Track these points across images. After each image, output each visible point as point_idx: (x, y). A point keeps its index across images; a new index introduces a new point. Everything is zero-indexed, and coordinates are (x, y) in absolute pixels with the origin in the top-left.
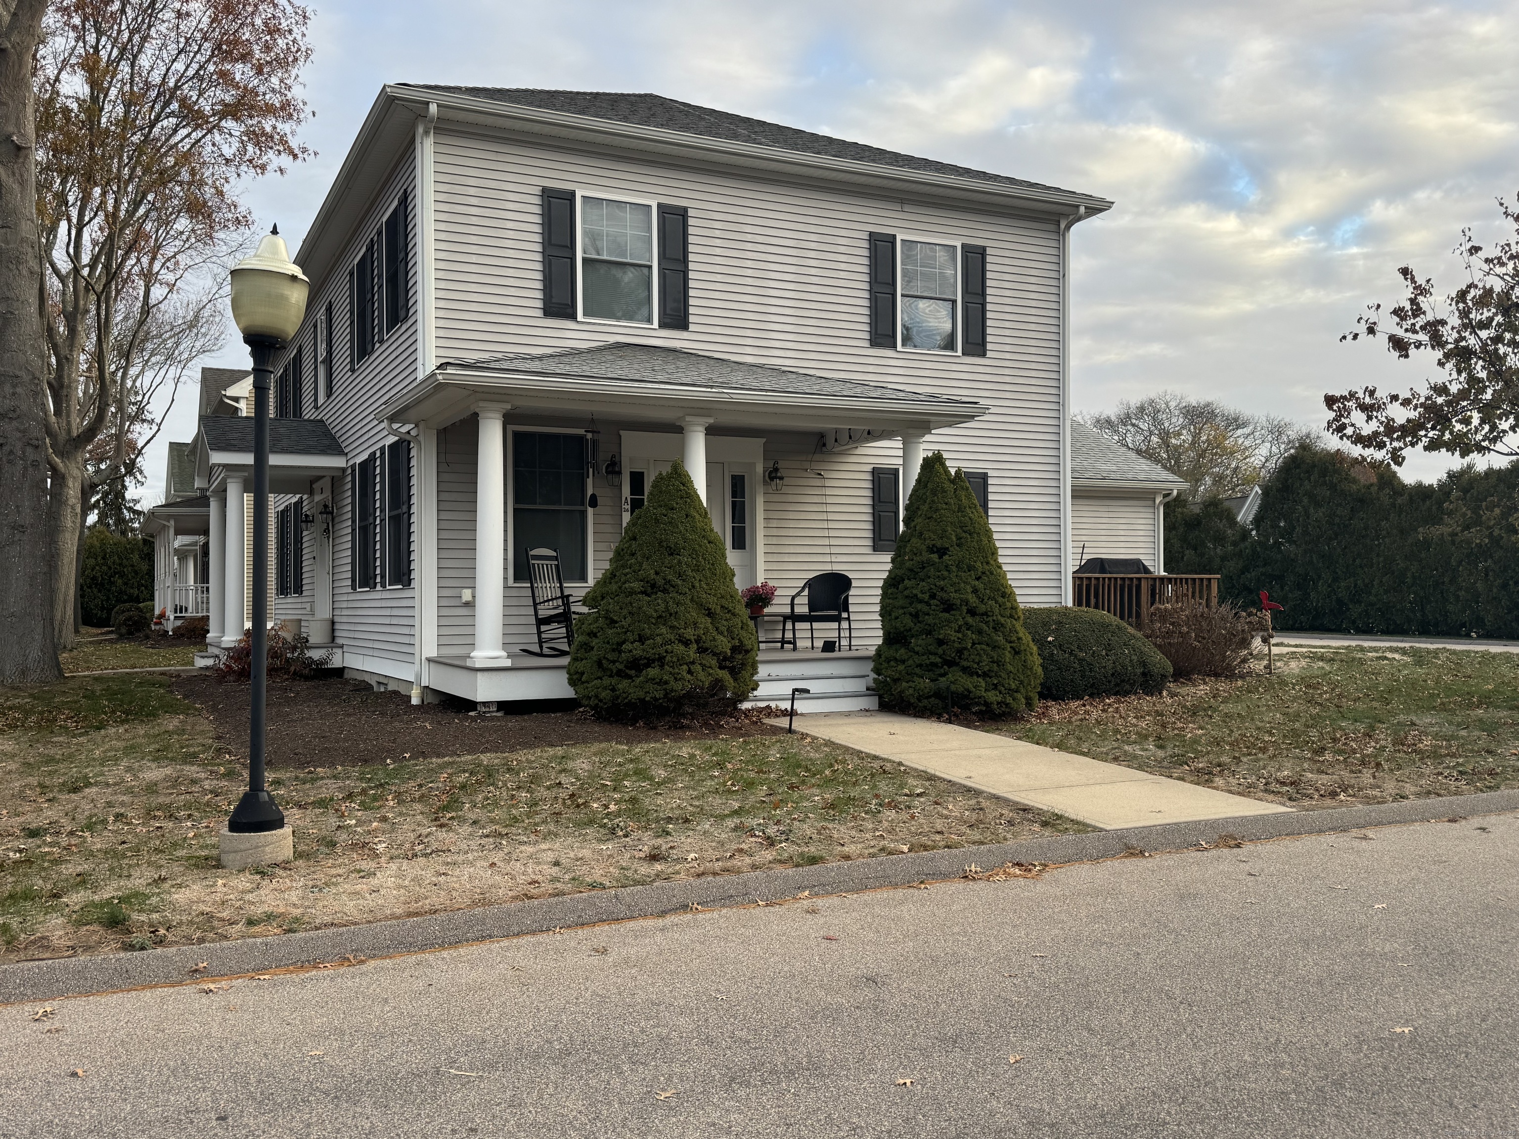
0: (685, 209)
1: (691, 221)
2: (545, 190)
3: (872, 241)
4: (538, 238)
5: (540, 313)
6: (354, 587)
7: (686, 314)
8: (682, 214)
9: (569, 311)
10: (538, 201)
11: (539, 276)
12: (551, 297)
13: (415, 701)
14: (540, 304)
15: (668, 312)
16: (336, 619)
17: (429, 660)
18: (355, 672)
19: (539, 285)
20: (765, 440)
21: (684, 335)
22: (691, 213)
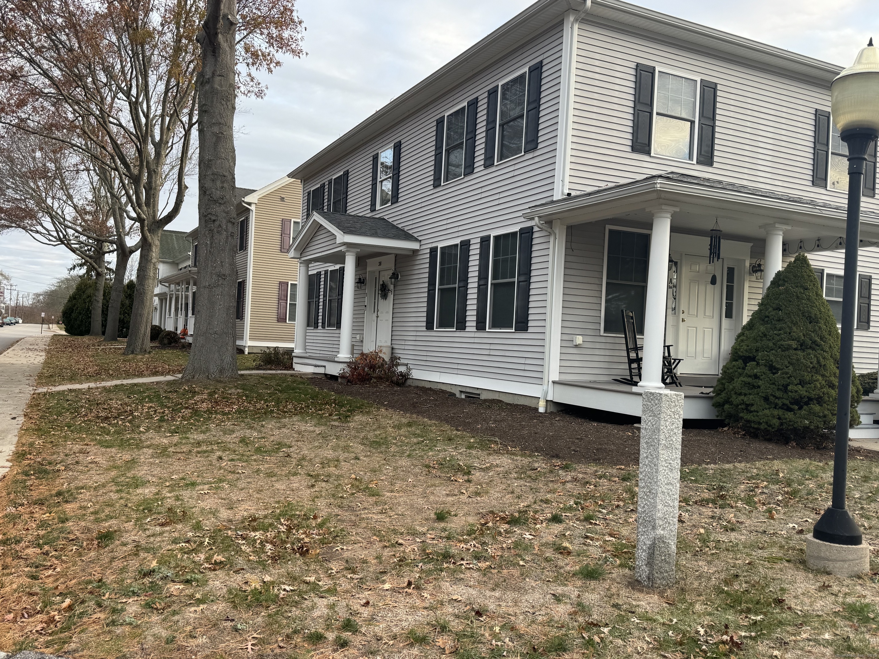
0: (716, 84)
1: (719, 93)
2: (638, 65)
3: (818, 115)
4: (632, 98)
5: (629, 149)
6: (429, 326)
7: (712, 156)
8: (714, 87)
9: (647, 148)
10: (633, 72)
11: (631, 124)
12: (637, 138)
13: (541, 410)
14: (630, 143)
15: (703, 153)
16: (395, 346)
17: (554, 382)
18: (424, 382)
19: (630, 130)
20: (752, 244)
21: (710, 169)
22: (719, 87)
